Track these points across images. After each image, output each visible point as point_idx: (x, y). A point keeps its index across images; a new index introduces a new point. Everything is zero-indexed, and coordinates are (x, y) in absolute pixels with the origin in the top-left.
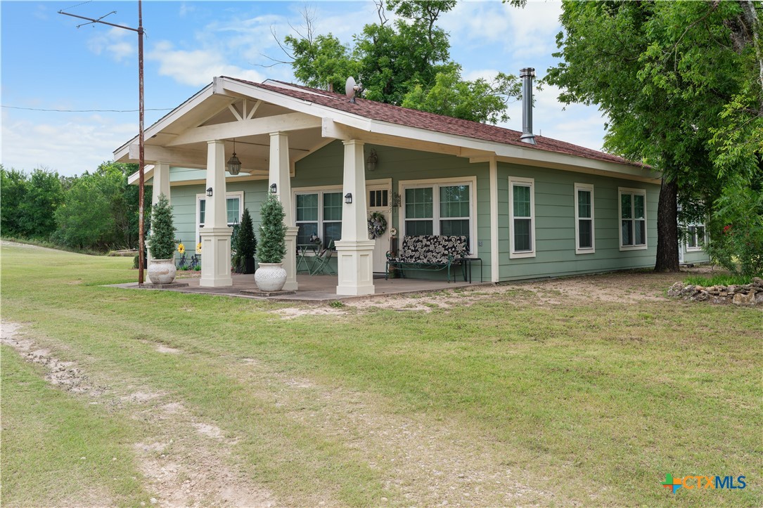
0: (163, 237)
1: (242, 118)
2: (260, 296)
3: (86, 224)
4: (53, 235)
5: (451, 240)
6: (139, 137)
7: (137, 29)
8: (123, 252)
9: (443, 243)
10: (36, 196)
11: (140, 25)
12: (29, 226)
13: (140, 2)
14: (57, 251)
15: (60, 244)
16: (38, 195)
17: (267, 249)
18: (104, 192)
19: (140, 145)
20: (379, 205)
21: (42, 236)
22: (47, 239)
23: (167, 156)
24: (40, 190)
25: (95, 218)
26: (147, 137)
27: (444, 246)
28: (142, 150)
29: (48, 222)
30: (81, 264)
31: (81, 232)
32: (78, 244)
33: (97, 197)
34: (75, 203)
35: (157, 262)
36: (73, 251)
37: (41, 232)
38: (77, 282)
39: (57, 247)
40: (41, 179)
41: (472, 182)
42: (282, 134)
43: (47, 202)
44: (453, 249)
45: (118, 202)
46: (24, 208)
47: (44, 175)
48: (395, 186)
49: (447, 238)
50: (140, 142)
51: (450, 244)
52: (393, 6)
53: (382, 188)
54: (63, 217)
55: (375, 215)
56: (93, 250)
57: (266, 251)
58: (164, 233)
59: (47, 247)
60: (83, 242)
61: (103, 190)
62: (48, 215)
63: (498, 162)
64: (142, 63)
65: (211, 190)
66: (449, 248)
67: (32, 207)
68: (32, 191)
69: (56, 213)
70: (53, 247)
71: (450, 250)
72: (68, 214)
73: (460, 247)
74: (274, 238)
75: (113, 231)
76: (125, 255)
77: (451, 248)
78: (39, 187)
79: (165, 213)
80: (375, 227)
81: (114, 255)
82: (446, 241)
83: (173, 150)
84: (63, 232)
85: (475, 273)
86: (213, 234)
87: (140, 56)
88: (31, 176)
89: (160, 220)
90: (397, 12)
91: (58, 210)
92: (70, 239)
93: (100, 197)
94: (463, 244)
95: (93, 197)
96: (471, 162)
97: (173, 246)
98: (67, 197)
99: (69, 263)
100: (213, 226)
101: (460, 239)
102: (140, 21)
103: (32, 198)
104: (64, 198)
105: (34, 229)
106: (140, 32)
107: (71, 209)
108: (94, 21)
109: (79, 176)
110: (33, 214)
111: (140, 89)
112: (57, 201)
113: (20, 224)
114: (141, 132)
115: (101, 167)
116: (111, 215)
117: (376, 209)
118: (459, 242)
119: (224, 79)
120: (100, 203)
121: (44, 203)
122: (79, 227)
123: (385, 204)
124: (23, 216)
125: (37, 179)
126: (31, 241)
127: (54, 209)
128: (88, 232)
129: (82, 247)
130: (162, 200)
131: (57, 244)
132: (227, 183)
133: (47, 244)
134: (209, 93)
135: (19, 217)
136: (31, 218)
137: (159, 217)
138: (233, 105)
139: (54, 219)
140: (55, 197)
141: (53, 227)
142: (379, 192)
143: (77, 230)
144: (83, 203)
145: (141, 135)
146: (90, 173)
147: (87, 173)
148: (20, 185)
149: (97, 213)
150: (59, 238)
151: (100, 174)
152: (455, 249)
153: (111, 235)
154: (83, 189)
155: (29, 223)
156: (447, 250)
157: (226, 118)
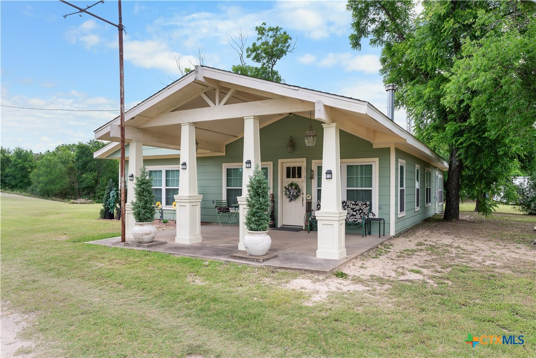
0: (146, 203)
1: (215, 105)
2: (253, 261)
3: (51, 182)
4: (29, 188)
5: (358, 204)
6: (120, 117)
7: (118, 25)
8: (79, 201)
9: (351, 206)
10: (17, 164)
11: (120, 21)
12: (13, 183)
13: (120, 2)
14: (32, 198)
15: (34, 194)
16: (19, 163)
17: (257, 218)
18: (62, 163)
19: (122, 124)
20: (294, 177)
21: (22, 189)
22: (25, 191)
23: (139, 135)
24: (20, 160)
25: (56, 178)
26: (127, 118)
27: (352, 209)
28: (122, 129)
29: (26, 180)
30: (57, 213)
31: (48, 187)
32: (46, 194)
33: (57, 165)
34: (44, 169)
35: (141, 225)
36: (43, 198)
37: (21, 187)
38: (64, 238)
39: (32, 196)
40: (21, 153)
41: (375, 163)
42: (255, 117)
43: (25, 168)
44: (361, 211)
45: (71, 169)
46: (9, 172)
47: (23, 151)
48: (309, 164)
49: (354, 203)
50: (121, 123)
51: (357, 208)
52: (250, 55)
53: (297, 165)
54: (36, 177)
55: (292, 185)
56: (56, 198)
57: (256, 221)
58: (146, 200)
59: (26, 195)
60: (50, 193)
61: (61, 162)
62: (26, 176)
63: (396, 148)
64: (122, 55)
65: (184, 164)
66: (356, 210)
67: (15, 171)
68: (14, 161)
69: (31, 175)
70: (29, 196)
71: (357, 212)
72: (39, 176)
73: (366, 210)
74: (262, 209)
75: (67, 186)
76: (81, 203)
77: (359, 210)
78: (19, 159)
79: (147, 183)
80: (291, 193)
81: (73, 203)
82: (353, 205)
83: (145, 131)
84: (36, 187)
85: (375, 228)
86: (188, 201)
87: (120, 49)
88: (13, 152)
89: (143, 189)
90: (252, 59)
91: (32, 173)
92: (41, 191)
93: (60, 166)
94: (368, 207)
95: (55, 165)
96: (374, 147)
97: (154, 211)
98: (38, 165)
99: (48, 213)
100: (187, 194)
101: (366, 204)
102: (120, 18)
103: (15, 166)
104: (36, 166)
105: (16, 184)
106: (121, 28)
107: (41, 172)
108: (81, 10)
109: (43, 153)
110: (16, 175)
111: (121, 76)
112: (32, 167)
113: (7, 181)
114: (122, 114)
115: (57, 148)
116: (67, 176)
117: (291, 180)
118: (365, 206)
119: (204, 68)
120: (60, 170)
121: (23, 168)
122: (46, 184)
123: (300, 176)
124: (9, 176)
125: (18, 154)
126: (15, 192)
127: (30, 172)
128: (52, 187)
129: (48, 196)
130: (144, 172)
131: (32, 194)
132: (197, 158)
133: (25, 194)
134: (190, 79)
135: (6, 177)
136: (15, 178)
137: (143, 186)
138: (205, 93)
139: (30, 178)
140: (30, 165)
141: (29, 183)
142: (294, 168)
143: (45, 186)
144: (48, 169)
145: (122, 116)
146: (51, 151)
147: (49, 151)
148: (7, 157)
149: (58, 175)
150: (34, 190)
151: (57, 152)
152: (362, 210)
153: (66, 188)
154: (48, 161)
155: (13, 181)
156: (356, 211)
157: (199, 103)
